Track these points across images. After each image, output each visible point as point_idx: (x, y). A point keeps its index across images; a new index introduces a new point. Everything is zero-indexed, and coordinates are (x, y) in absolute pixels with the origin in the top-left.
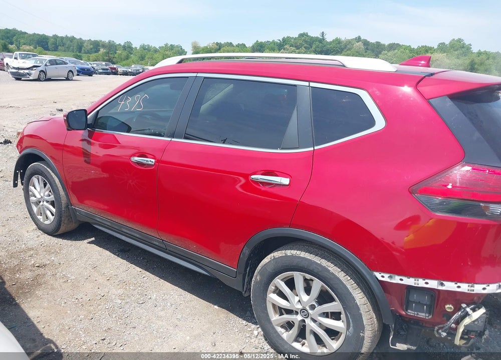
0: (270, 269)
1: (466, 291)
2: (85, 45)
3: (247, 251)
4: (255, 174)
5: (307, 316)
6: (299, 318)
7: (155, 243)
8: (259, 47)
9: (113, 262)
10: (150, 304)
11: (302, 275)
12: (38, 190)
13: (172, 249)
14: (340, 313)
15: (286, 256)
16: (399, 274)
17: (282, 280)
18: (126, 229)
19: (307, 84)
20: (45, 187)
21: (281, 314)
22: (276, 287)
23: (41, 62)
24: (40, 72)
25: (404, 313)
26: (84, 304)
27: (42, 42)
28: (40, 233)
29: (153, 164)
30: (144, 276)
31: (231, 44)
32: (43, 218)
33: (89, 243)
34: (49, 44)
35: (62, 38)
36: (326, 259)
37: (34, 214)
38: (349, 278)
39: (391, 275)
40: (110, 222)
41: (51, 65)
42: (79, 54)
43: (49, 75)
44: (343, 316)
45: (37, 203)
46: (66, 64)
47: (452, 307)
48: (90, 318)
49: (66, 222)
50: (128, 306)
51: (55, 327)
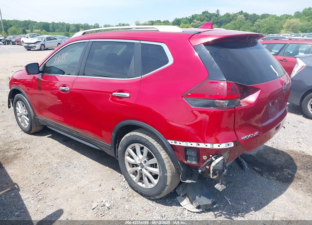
0: (124, 143)
1: (210, 148)
2: (71, 27)
3: (114, 134)
4: (115, 92)
5: (143, 167)
6: (139, 168)
7: (74, 134)
8: (177, 22)
9: (58, 146)
10: (72, 166)
11: (139, 145)
12: (20, 109)
13: (82, 137)
14: (156, 164)
15: (131, 135)
16: (179, 140)
17: (131, 149)
18: (61, 127)
19: (138, 42)
20: (23, 107)
21: (133, 167)
22: (129, 153)
23: (42, 39)
24: (41, 45)
25: (186, 162)
26: (37, 167)
27: (46, 27)
28: (23, 132)
29: (68, 90)
30: (73, 153)
31: (160, 21)
32: (24, 124)
33: (48, 137)
34: (50, 28)
35: (57, 24)
36: (148, 136)
37: (20, 123)
38: (159, 145)
39: (175, 141)
40: (54, 124)
41: (48, 40)
42: (67, 33)
43: (46, 47)
44: (158, 166)
45: (20, 116)
46: (56, 39)
47: (206, 157)
48: (39, 173)
49: (35, 126)
50: (60, 167)
51: (20, 178)
